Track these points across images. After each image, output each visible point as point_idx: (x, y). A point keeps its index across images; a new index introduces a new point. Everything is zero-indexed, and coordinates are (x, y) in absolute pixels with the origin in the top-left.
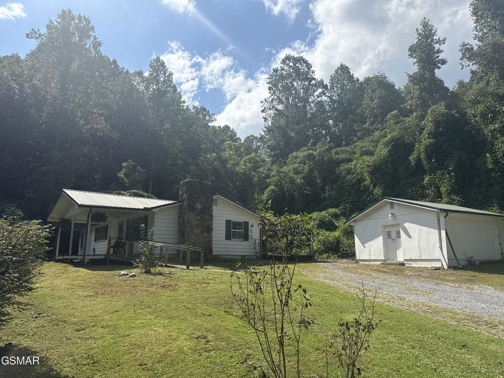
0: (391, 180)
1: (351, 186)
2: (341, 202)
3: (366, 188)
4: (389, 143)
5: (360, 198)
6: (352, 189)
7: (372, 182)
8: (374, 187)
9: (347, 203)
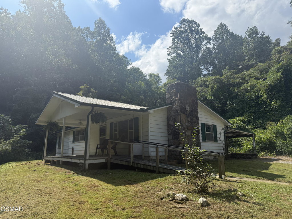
0: (285, 95)
1: (251, 100)
2: (244, 112)
3: (264, 102)
4: (280, 68)
5: (260, 109)
6: (252, 103)
7: (268, 97)
8: (271, 101)
9: (251, 113)
